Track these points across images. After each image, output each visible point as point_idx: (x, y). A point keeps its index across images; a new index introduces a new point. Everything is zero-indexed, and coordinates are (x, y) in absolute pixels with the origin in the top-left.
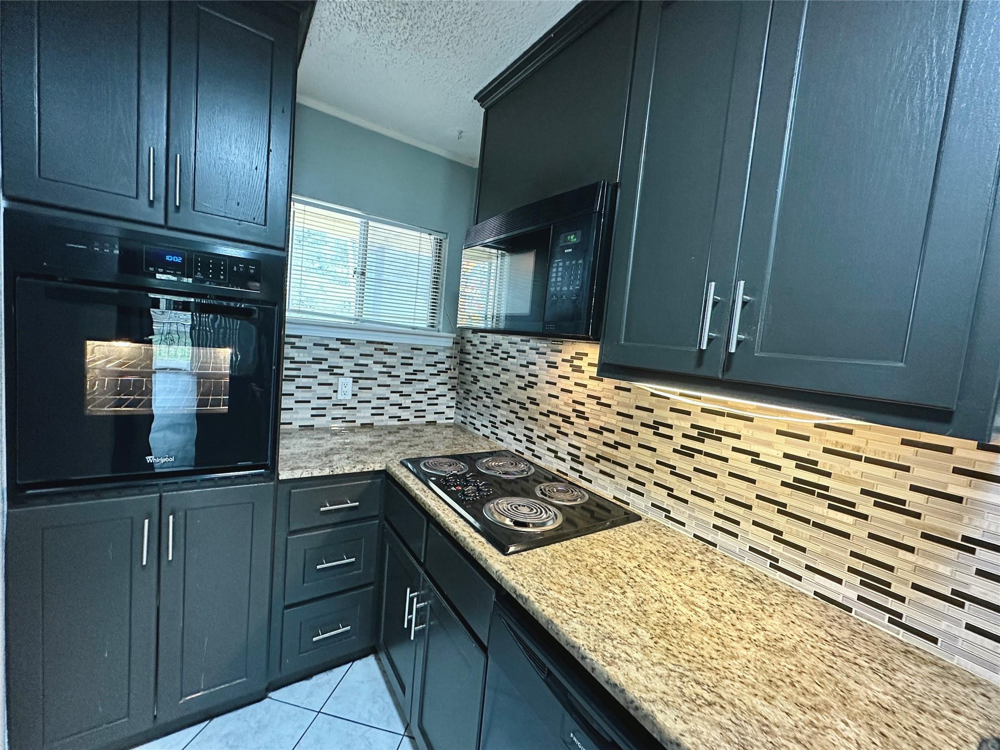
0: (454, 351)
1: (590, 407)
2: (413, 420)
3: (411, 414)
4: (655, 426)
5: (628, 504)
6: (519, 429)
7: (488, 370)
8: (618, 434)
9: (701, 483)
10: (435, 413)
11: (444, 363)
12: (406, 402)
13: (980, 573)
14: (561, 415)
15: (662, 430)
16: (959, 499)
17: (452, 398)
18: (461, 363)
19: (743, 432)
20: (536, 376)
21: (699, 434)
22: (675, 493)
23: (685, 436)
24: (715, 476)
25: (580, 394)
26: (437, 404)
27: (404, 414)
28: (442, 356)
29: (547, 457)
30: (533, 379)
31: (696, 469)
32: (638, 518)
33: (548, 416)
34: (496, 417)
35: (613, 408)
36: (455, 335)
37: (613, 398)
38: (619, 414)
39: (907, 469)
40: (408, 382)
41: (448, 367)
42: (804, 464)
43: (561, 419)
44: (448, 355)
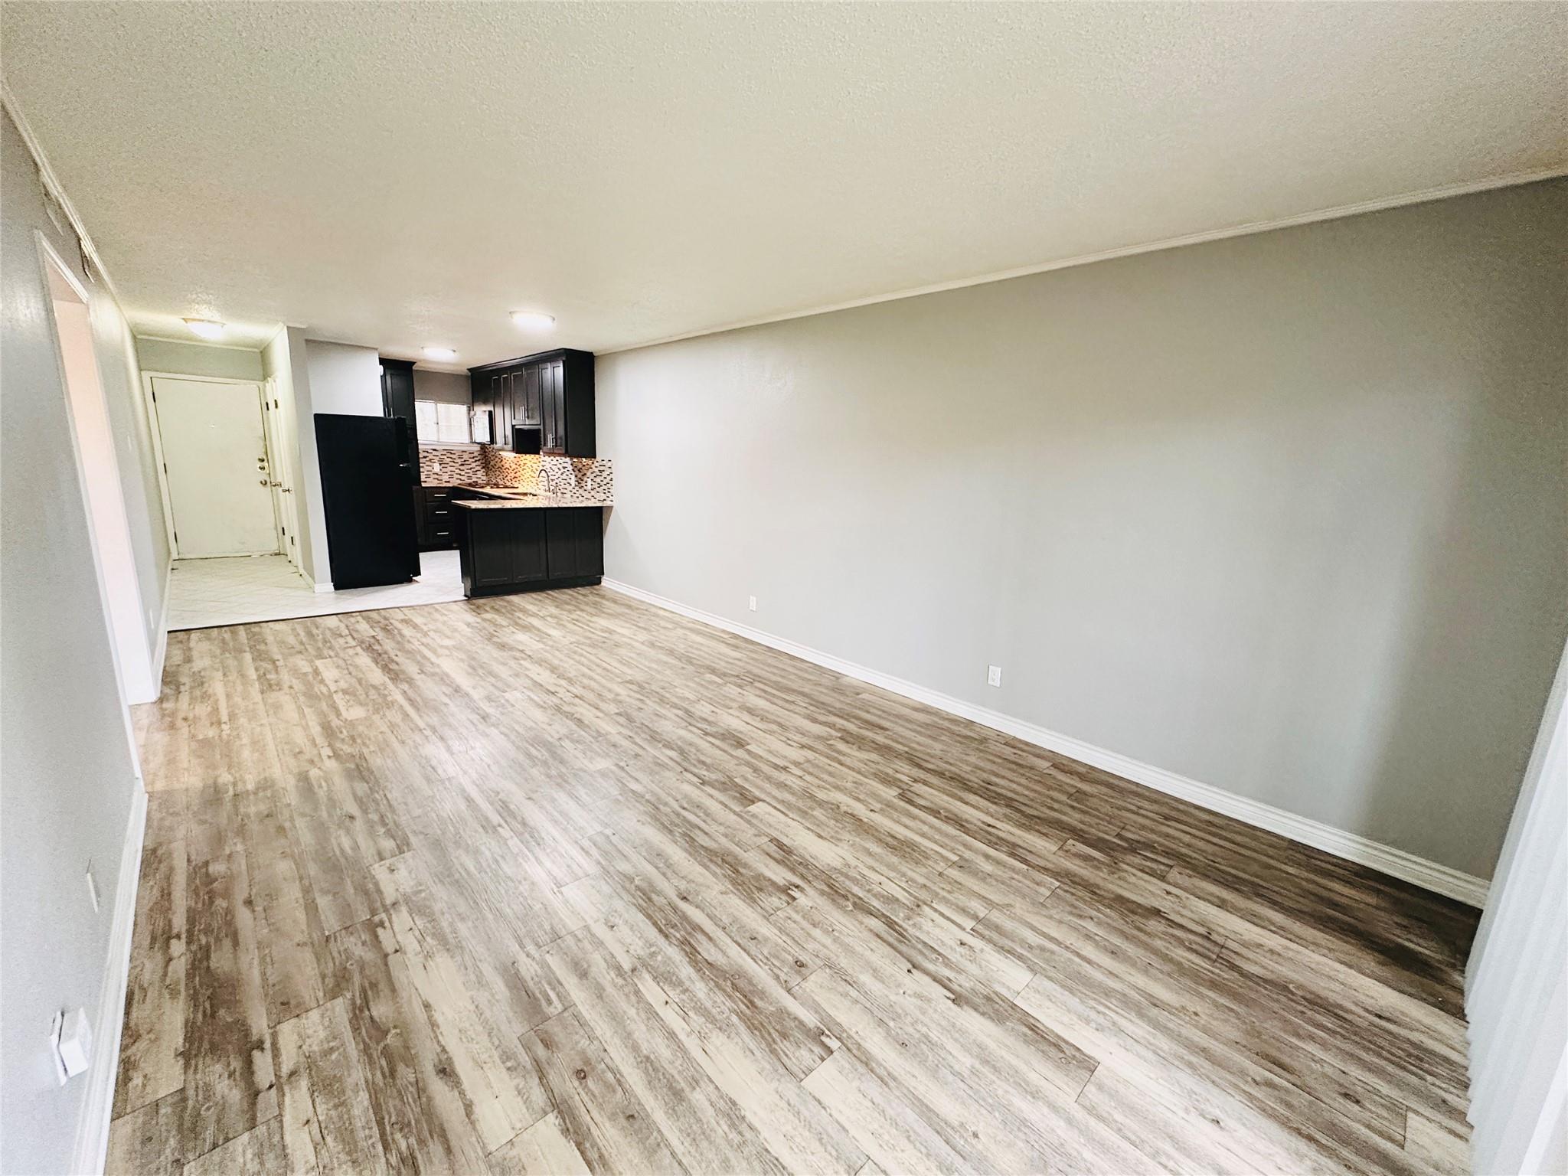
3: (465, 478)
10: (477, 478)
12: (463, 473)
17: (483, 472)
26: (477, 474)
27: (462, 478)
28: (476, 454)
40: (462, 465)
41: (479, 458)
44: (479, 453)
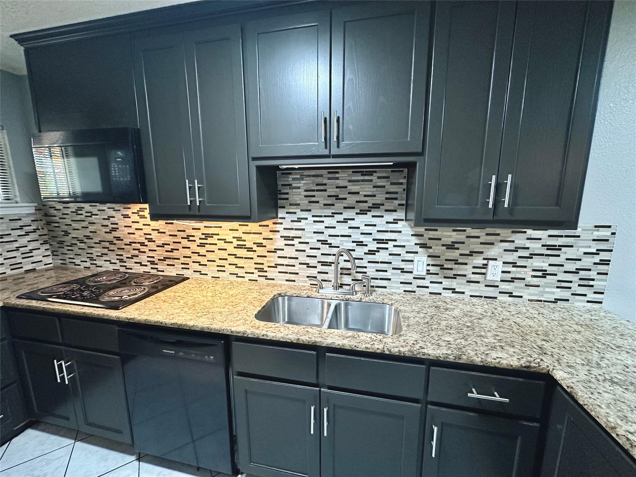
0: (38, 216)
1: (154, 235)
2: (9, 272)
3: (7, 268)
4: (188, 237)
5: (184, 275)
6: (113, 257)
7: (75, 225)
8: (172, 245)
9: (210, 256)
10: (32, 263)
11: (30, 226)
13: (279, 257)
14: (138, 243)
15: (191, 238)
16: (271, 239)
17: (46, 250)
18: (48, 223)
19: (220, 233)
20: (117, 224)
21: (205, 236)
22: (201, 263)
23: (200, 239)
24: (214, 252)
25: (147, 230)
26: (32, 256)
29: (135, 267)
30: (115, 226)
31: (207, 251)
32: (189, 278)
33: (131, 245)
34: (92, 254)
35: (167, 233)
36: (36, 204)
37: (165, 229)
38: (170, 235)
39: (261, 233)
41: (35, 228)
42: (239, 239)
43: (139, 245)
44: (33, 219)
